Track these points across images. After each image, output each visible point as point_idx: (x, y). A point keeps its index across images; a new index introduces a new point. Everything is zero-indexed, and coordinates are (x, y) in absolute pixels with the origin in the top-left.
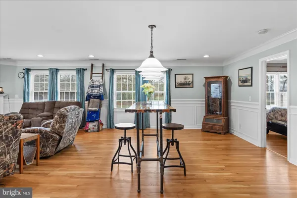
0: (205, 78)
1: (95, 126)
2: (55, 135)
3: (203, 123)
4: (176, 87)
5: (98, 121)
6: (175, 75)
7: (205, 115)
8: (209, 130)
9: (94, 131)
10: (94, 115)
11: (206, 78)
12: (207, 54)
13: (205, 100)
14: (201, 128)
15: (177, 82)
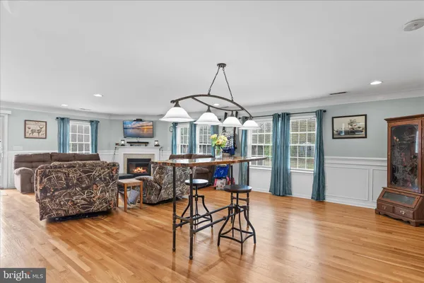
0: (386, 120)
1: (223, 183)
2: (156, 184)
3: (378, 200)
4: (333, 138)
5: (225, 178)
6: (333, 118)
7: (386, 186)
8: (387, 213)
9: (221, 190)
10: (222, 172)
11: (389, 120)
12: (378, 80)
13: (386, 159)
14: (374, 206)
15: (335, 129)
